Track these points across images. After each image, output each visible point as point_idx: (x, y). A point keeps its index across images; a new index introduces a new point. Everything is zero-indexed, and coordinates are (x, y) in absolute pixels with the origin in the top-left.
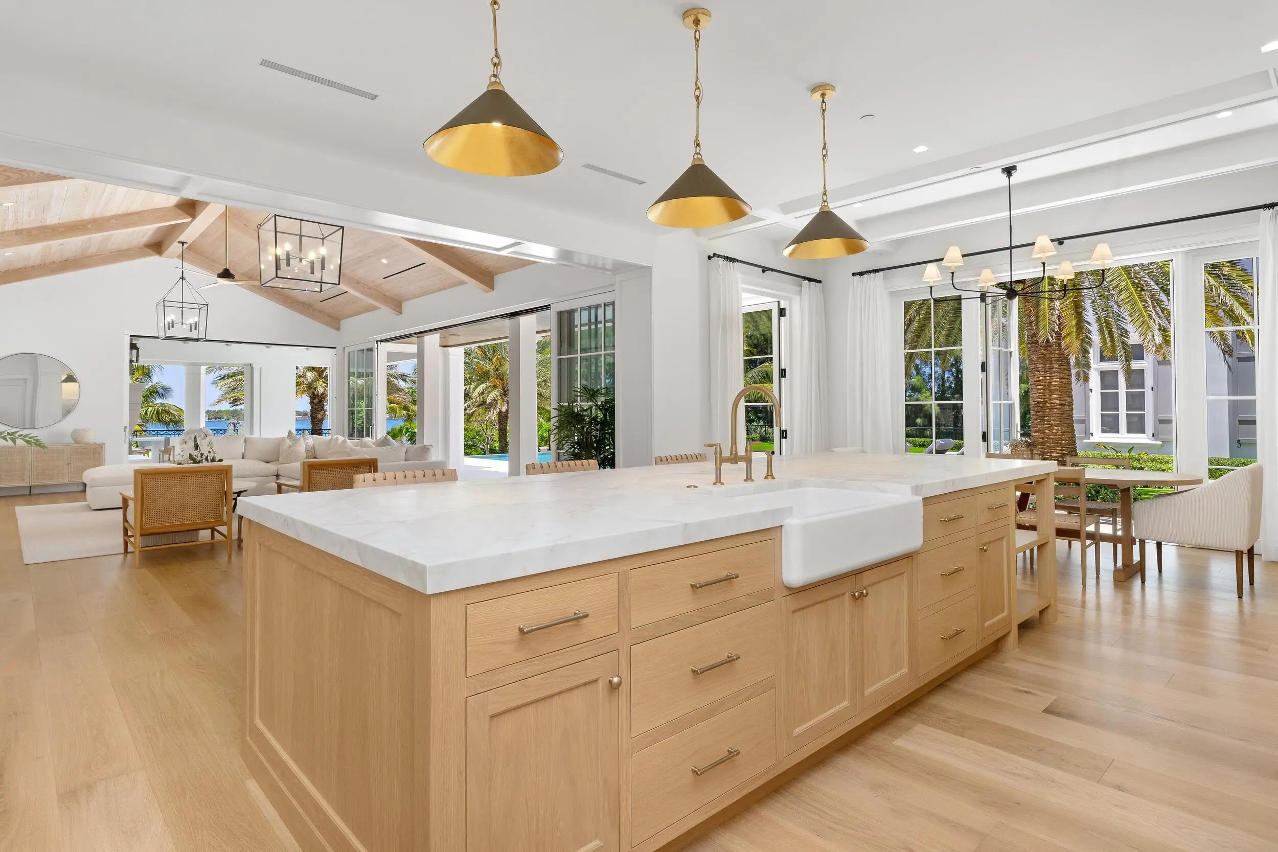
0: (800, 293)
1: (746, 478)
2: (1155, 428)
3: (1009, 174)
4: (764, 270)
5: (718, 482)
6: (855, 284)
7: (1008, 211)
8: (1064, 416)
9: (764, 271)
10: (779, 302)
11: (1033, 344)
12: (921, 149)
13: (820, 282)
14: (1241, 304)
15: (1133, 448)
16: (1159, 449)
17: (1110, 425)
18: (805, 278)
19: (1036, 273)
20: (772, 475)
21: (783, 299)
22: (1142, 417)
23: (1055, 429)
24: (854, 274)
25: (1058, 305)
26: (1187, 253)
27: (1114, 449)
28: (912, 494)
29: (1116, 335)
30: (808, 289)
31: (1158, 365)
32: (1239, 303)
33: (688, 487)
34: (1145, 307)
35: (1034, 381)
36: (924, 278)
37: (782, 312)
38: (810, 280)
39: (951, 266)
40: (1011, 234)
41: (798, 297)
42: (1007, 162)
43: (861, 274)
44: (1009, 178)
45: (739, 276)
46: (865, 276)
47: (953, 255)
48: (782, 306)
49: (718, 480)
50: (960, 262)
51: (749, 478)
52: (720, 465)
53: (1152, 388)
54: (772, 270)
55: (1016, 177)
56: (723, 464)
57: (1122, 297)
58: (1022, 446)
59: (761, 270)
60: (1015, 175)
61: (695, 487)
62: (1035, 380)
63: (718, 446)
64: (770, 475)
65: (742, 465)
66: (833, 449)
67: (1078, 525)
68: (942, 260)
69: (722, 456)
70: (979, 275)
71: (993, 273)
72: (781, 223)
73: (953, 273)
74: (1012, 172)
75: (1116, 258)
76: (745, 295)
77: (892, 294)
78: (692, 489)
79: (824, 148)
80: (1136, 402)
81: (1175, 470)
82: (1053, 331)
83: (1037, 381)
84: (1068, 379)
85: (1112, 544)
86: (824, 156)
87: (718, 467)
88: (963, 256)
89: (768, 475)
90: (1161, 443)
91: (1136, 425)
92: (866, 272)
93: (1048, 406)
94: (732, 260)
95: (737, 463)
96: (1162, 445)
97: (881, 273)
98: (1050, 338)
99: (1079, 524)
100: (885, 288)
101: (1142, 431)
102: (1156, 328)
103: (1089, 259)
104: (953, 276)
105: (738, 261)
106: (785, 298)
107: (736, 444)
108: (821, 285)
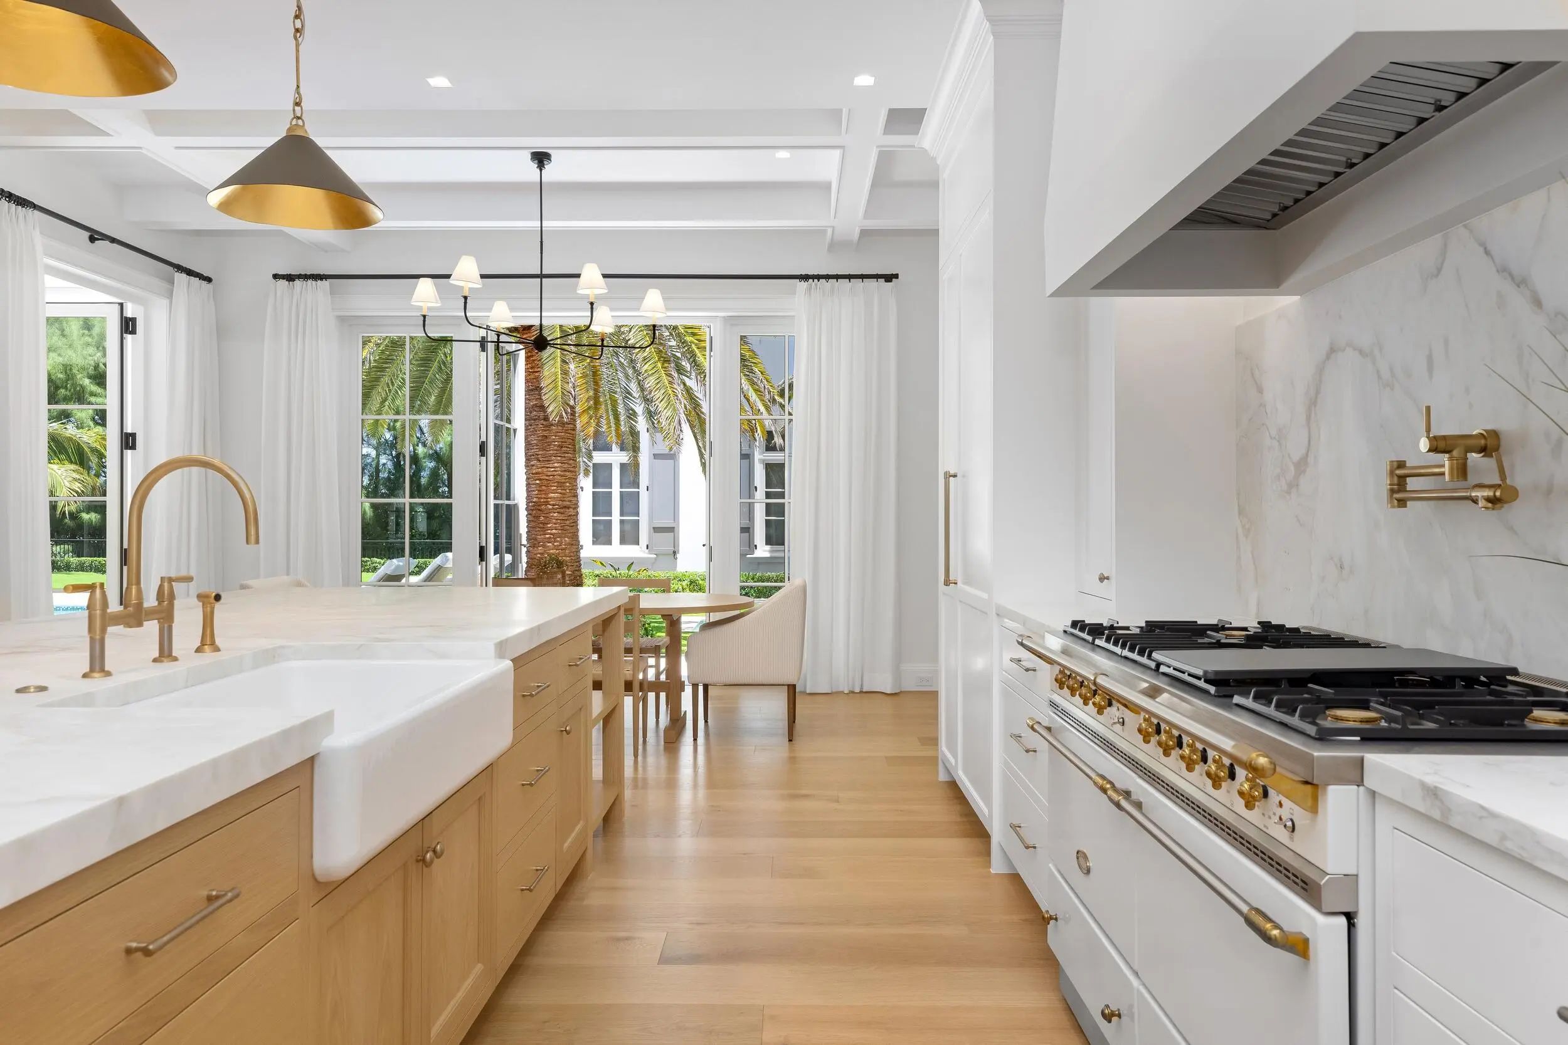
0: (170, 295)
1: (156, 654)
2: (650, 538)
3: (541, 164)
4: (95, 236)
5: (97, 668)
6: (279, 294)
7: (538, 220)
8: (568, 522)
9: (92, 239)
10: (121, 305)
11: (533, 421)
12: (439, 82)
13: (209, 280)
14: (756, 390)
15: (632, 563)
16: (654, 563)
17: (601, 535)
18: (180, 268)
19: (579, 318)
20: (213, 643)
21: (130, 301)
22: (636, 523)
23: (557, 541)
24: (276, 276)
25: (573, 368)
26: (727, 319)
27: (612, 566)
28: (495, 657)
29: (622, 418)
30: (185, 290)
31: (654, 458)
32: (754, 390)
33: (18, 691)
34: (670, 383)
35: (532, 474)
36: (413, 300)
37: (128, 326)
38: (190, 273)
39: (463, 287)
40: (542, 253)
41: (165, 302)
42: (541, 143)
43: (290, 278)
44: (541, 170)
45: (39, 240)
46: (298, 282)
47: (466, 272)
48: (129, 314)
49: (97, 665)
50: (478, 283)
51: (165, 653)
52: (103, 631)
53: (648, 487)
54: (113, 240)
55: (551, 172)
56: (111, 629)
57: (646, 367)
58: (552, 567)
59: (87, 234)
60: (548, 168)
61: (42, 689)
62: (534, 472)
63: (98, 591)
64: (208, 641)
65: (152, 627)
66: (250, 582)
67: (630, 674)
68: (448, 276)
69: (109, 611)
70: (490, 309)
71: (512, 309)
72: (144, 151)
73: (466, 298)
74: (545, 163)
75: (669, 314)
76: (50, 281)
77: (343, 320)
78: (33, 697)
79: (297, 17)
80: (630, 503)
81: (707, 590)
82: (568, 405)
83: (536, 473)
84: (573, 471)
85: (654, 693)
86: (297, 30)
87: (98, 637)
88: (483, 276)
89: (203, 644)
90: (655, 556)
91: (630, 536)
92: (300, 277)
93: (550, 509)
94: (22, 202)
95: (140, 624)
96: (656, 559)
97: (325, 284)
98: (564, 413)
99: (632, 672)
100: (333, 309)
101: (636, 542)
102: (682, 411)
103: (638, 309)
104: (465, 303)
105: (34, 206)
106: (136, 300)
107: (138, 583)
108: (210, 286)
